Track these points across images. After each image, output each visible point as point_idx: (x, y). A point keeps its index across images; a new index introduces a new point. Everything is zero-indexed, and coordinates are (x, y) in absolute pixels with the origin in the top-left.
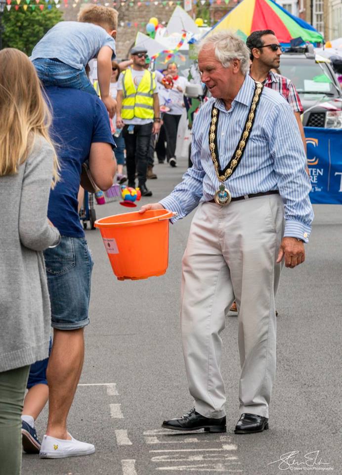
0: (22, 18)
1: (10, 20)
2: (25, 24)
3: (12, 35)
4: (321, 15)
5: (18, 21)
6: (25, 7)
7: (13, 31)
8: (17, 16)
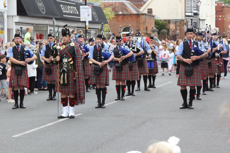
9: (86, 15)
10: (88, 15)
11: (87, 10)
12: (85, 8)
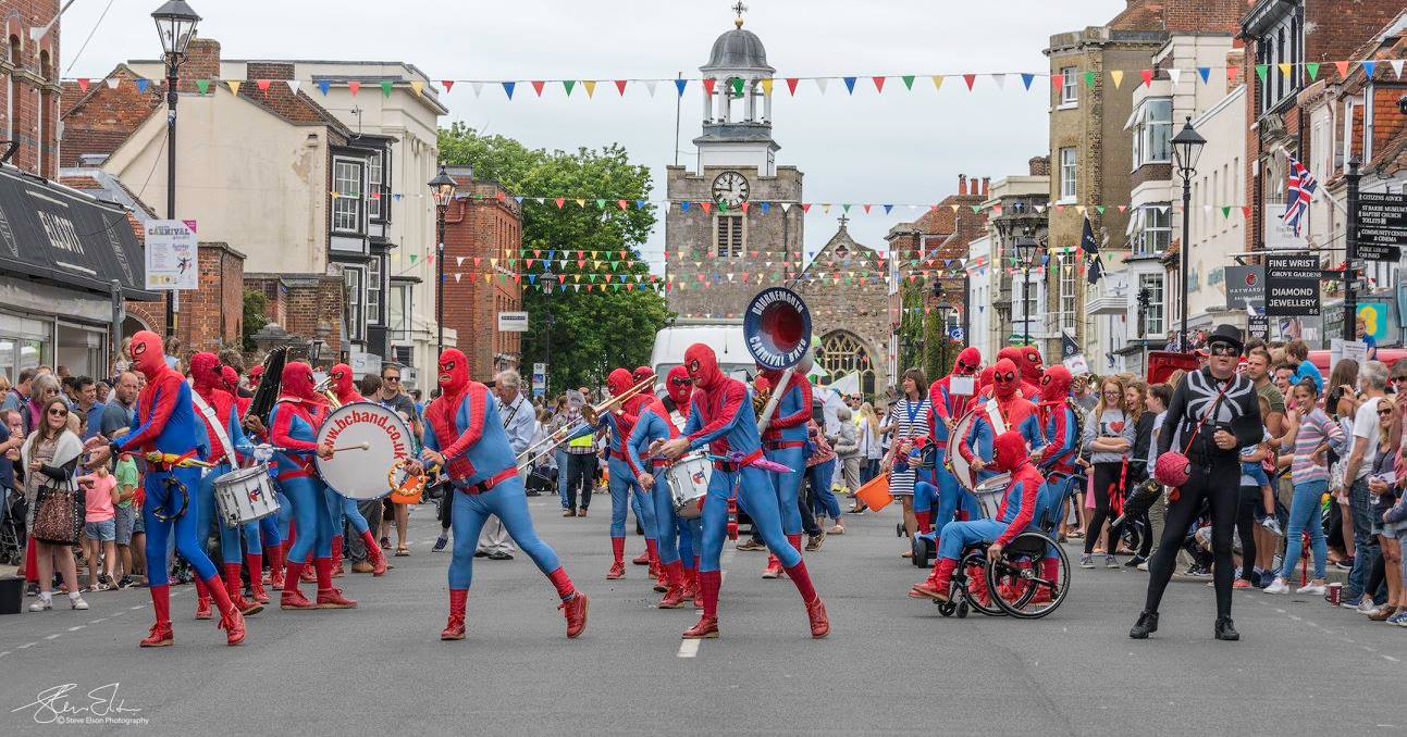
0: (599, 304)
1: (579, 306)
2: (604, 312)
3: (583, 329)
4: (1072, 299)
5: (592, 309)
6: (603, 287)
7: (585, 324)
8: (591, 300)
9: (172, 260)
10: (183, 264)
11: (178, 242)
12: (167, 233)
